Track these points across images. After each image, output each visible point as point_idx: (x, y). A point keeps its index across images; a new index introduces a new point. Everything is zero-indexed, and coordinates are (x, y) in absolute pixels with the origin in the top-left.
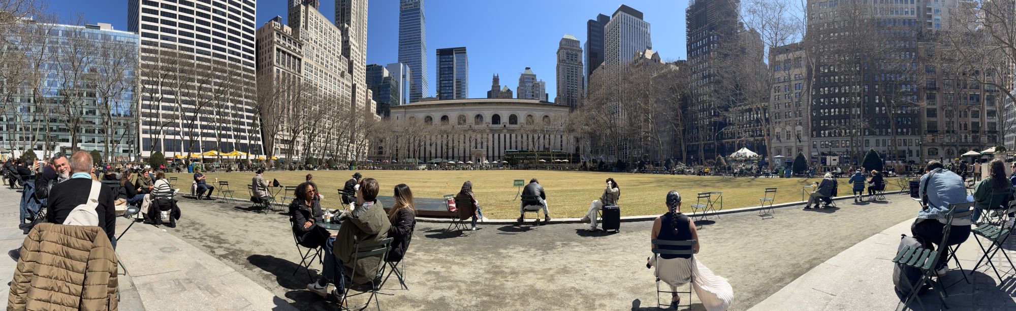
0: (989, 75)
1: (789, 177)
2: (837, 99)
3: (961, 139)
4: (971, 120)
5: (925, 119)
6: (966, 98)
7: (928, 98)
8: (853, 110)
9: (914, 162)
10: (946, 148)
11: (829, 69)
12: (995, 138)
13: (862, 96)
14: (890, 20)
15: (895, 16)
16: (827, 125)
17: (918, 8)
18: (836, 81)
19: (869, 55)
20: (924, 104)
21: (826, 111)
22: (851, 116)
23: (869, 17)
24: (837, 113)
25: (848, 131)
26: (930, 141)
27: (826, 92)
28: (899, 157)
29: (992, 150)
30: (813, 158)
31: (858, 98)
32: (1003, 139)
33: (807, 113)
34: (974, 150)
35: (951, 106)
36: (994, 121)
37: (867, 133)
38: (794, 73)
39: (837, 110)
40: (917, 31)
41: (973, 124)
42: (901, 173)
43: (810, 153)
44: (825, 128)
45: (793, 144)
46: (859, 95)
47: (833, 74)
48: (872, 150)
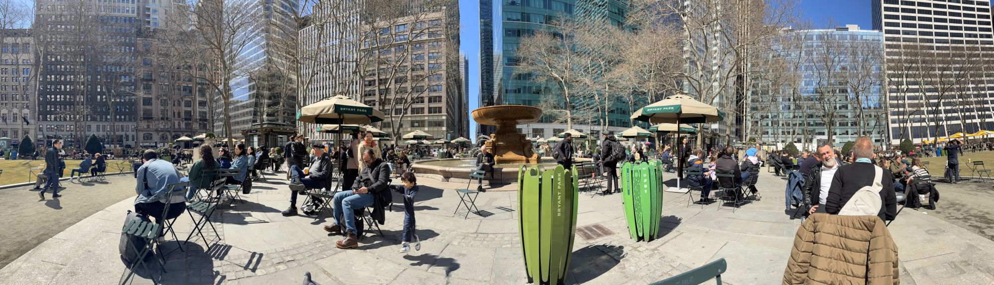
0: (200, 70)
1: (15, 159)
2: (63, 87)
3: (174, 125)
4: (184, 109)
5: (141, 107)
6: (179, 89)
7: (144, 88)
8: (78, 97)
9: (130, 146)
10: (161, 133)
11: (56, 58)
12: (205, 126)
13: (86, 85)
14: (112, 18)
15: (117, 14)
16: (53, 109)
17: (138, 8)
18: (63, 70)
19: (93, 49)
20: (141, 94)
21: (53, 96)
22: (76, 103)
23: (94, 13)
24: (62, 100)
25: (72, 116)
26: (145, 127)
27: (53, 80)
28: (118, 141)
29: (203, 136)
30: (39, 140)
31: (82, 86)
32: (213, 126)
33: (34, 98)
34: (186, 136)
35: (166, 95)
36: (205, 110)
37: (89, 119)
38: (22, 58)
39: (62, 96)
40: (137, 28)
41: (186, 112)
42: (118, 156)
43: (36, 136)
44: (51, 113)
45: (20, 127)
46: (83, 84)
47: (61, 63)
48: (94, 135)
